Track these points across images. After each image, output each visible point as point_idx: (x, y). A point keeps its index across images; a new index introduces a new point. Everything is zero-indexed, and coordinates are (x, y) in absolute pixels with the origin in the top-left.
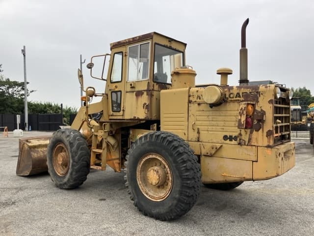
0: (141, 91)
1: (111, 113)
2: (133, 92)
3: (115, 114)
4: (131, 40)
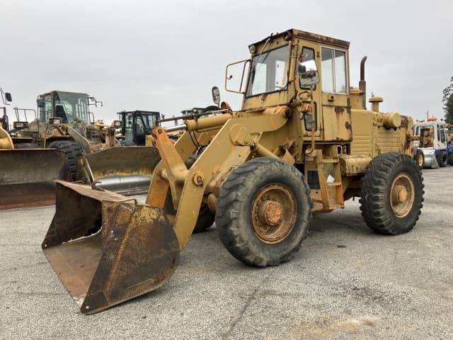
0: (341, 107)
1: (305, 132)
2: (331, 106)
3: (309, 133)
4: (325, 39)
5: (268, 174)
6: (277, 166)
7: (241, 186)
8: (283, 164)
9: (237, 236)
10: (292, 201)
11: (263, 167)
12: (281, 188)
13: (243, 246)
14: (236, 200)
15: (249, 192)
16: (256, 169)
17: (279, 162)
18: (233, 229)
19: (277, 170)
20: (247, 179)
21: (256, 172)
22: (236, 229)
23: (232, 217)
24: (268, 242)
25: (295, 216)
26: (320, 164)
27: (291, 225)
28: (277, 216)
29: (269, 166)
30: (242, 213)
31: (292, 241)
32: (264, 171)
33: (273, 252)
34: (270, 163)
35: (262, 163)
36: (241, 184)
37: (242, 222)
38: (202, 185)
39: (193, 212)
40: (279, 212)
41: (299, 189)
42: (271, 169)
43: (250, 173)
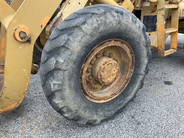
5: (102, 28)
6: (114, 16)
7: (63, 50)
8: (122, 13)
9: (63, 108)
10: (130, 56)
11: (95, 21)
12: (118, 44)
13: (71, 115)
14: (57, 69)
15: (74, 57)
16: (84, 23)
17: (117, 12)
18: (57, 102)
19: (114, 23)
20: (71, 38)
21: (84, 27)
22: (61, 101)
23: (53, 90)
24: (103, 101)
25: (132, 71)
26: (161, 10)
27: (128, 80)
28: (113, 75)
29: (102, 18)
30: (67, 83)
31: (128, 95)
32: (96, 25)
33: (108, 111)
34: (105, 13)
35: (93, 14)
36: (63, 46)
37: (68, 92)
38: (29, 41)
39: (25, 70)
40: (115, 70)
41: (139, 43)
42: (105, 23)
43: (77, 30)
